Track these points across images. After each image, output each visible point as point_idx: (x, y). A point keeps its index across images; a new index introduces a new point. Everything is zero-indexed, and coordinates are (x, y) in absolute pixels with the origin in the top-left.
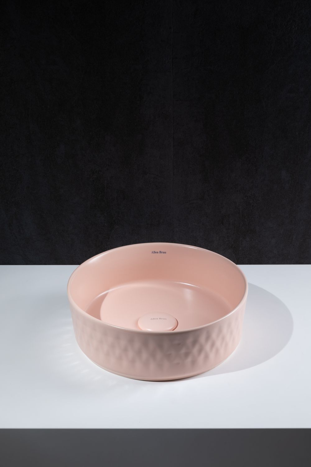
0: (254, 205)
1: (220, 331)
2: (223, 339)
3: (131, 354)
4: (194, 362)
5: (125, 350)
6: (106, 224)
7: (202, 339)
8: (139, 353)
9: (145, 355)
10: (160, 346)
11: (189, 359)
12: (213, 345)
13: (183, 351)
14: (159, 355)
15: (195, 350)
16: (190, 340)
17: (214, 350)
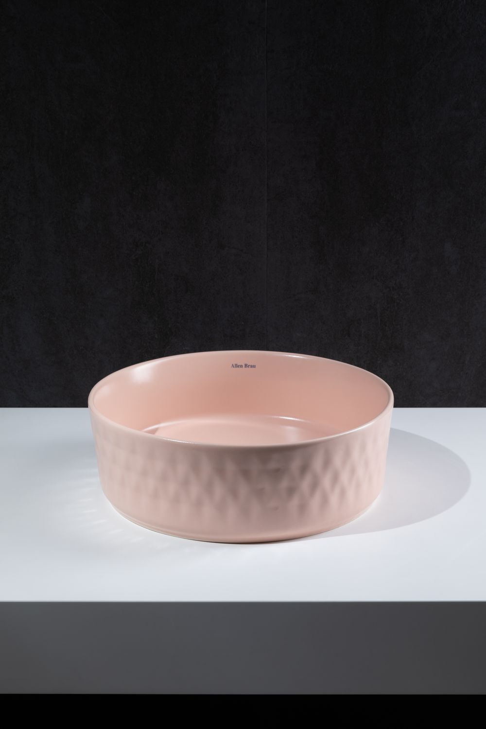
0: (401, 303)
1: (348, 453)
2: (353, 471)
3: (195, 490)
4: (303, 508)
5: (186, 483)
6: (156, 337)
7: (317, 464)
8: (209, 488)
9: (219, 490)
10: (246, 474)
11: (295, 502)
12: (336, 478)
13: (284, 484)
14: (244, 489)
15: (305, 484)
16: (295, 465)
17: (337, 490)
